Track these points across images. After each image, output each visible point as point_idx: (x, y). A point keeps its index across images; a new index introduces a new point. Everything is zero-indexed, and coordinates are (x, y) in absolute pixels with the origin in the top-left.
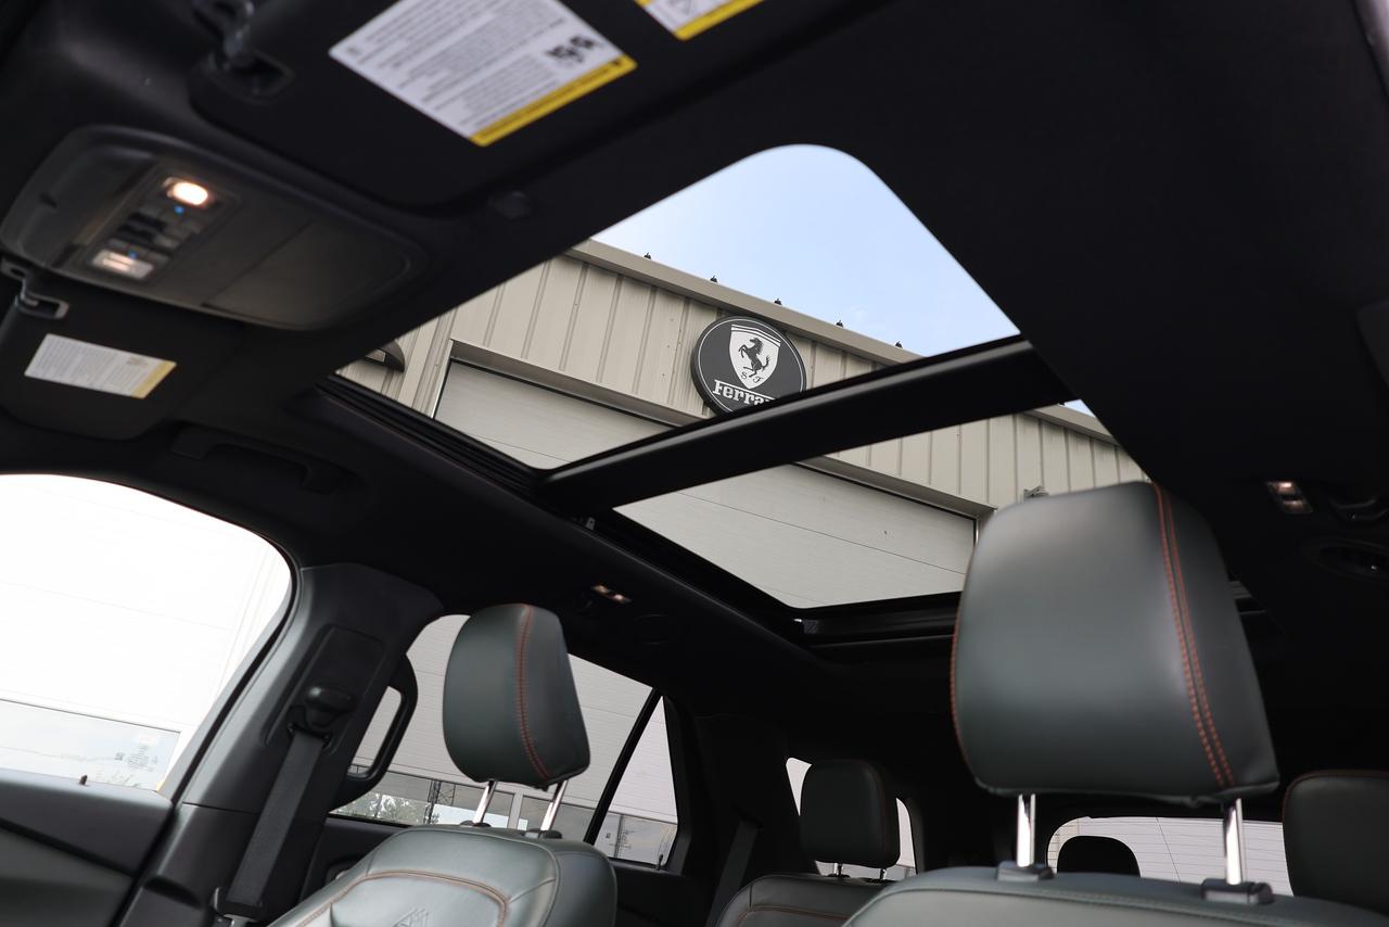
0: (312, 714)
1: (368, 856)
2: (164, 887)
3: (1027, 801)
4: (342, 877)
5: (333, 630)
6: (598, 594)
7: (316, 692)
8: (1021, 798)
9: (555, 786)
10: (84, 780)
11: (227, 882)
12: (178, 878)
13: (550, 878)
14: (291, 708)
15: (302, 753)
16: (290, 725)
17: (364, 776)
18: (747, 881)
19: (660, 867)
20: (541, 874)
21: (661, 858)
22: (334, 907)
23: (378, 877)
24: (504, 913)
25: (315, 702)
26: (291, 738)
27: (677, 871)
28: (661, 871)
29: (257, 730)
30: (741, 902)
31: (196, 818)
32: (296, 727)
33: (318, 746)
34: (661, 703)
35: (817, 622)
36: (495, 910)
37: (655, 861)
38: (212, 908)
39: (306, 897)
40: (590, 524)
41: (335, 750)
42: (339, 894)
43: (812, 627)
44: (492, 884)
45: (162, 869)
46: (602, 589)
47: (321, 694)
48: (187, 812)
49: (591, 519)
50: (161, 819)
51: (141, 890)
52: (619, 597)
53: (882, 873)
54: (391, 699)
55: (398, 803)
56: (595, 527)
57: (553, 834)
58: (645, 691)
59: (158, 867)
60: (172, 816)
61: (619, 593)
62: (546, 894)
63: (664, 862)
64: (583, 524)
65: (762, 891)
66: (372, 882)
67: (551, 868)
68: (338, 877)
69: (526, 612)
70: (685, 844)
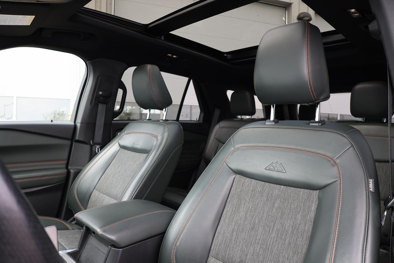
0: (101, 98)
1: (124, 129)
2: (78, 141)
3: (273, 107)
4: (119, 134)
5: (100, 77)
6: (169, 56)
7: (101, 93)
8: (272, 105)
9: (165, 109)
10: (52, 121)
11: (93, 139)
12: (81, 139)
13: (167, 131)
14: (95, 98)
15: (101, 108)
16: (97, 102)
17: (118, 111)
18: (218, 122)
19: (197, 121)
20: (164, 130)
21: (197, 119)
22: (119, 141)
23: (127, 134)
24: (157, 139)
25: (101, 95)
26: (98, 105)
27: (201, 121)
28: (197, 122)
29: (89, 104)
30: (217, 127)
31: (81, 126)
32: (98, 102)
33: (105, 106)
34: (191, 81)
35: (231, 55)
36: (155, 139)
37: (195, 120)
38: (91, 145)
39: (112, 139)
40: (163, 38)
41: (110, 106)
42: (119, 138)
43: (229, 56)
44: (154, 133)
45: (77, 138)
46: (170, 55)
47: (102, 93)
48: (78, 125)
49: (163, 36)
50: (73, 127)
51: (74, 143)
52: (175, 56)
53: (252, 117)
54: (120, 92)
55: (132, 108)
56: (164, 38)
57: (166, 120)
58: (186, 79)
59: (76, 138)
60: (75, 126)
61: (174, 55)
62: (166, 135)
63: (198, 120)
64: (161, 39)
65: (222, 124)
66: (126, 135)
67: (166, 129)
68: (118, 134)
69: (149, 67)
70: (202, 115)
